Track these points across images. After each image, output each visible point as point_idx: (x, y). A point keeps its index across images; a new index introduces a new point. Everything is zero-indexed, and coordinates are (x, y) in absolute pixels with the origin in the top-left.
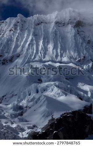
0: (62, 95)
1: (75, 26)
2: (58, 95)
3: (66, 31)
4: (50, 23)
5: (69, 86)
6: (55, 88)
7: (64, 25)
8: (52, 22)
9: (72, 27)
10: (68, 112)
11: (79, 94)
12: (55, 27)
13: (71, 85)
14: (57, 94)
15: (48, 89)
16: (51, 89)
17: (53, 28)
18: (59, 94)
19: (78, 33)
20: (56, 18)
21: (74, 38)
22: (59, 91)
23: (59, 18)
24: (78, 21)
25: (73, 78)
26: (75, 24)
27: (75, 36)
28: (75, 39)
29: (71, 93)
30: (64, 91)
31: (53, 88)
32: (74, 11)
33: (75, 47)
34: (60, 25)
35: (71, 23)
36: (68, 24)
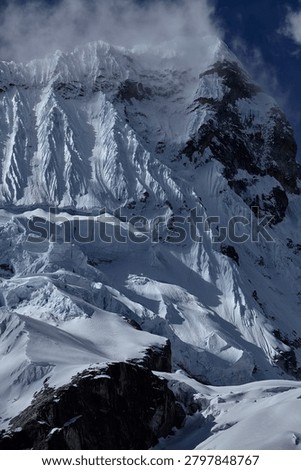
0: (77, 315)
1: (118, 96)
2: (64, 314)
3: (89, 112)
4: (38, 87)
5: (98, 286)
6: (56, 291)
7: (82, 93)
8: (45, 84)
9: (107, 99)
10: (94, 365)
11: (129, 311)
12: (53, 99)
13: (104, 283)
14: (62, 312)
15: (33, 294)
16: (42, 296)
17: (49, 103)
18: (68, 311)
19: (127, 121)
20: (56, 72)
21: (112, 134)
22: (68, 302)
23: (67, 73)
24: (127, 82)
25: (110, 261)
26: (116, 92)
27: (116, 128)
28: (117, 138)
29: (104, 309)
30: (82, 301)
31: (48, 292)
32: (112, 52)
33: (117, 162)
34: (69, 95)
35: (105, 88)
36: (96, 90)
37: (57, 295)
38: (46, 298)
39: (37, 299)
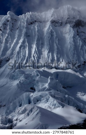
0: (58, 107)
1: (74, 25)
2: (54, 106)
3: (64, 31)
4: (45, 22)
5: (67, 96)
6: (51, 98)
7: (61, 24)
8: (48, 21)
9: (70, 26)
10: (65, 126)
11: (78, 106)
12: (51, 26)
13: (69, 95)
14: (53, 106)
15: (42, 99)
16: (45, 99)
17: (49, 28)
18: (55, 105)
19: (78, 35)
20: (52, 16)
21: (72, 39)
22: (55, 102)
23: (56, 16)
24: (78, 20)
25: (71, 87)
26: (74, 24)
27: (74, 37)
28: (74, 41)
29: (69, 105)
30: (60, 101)
31: (48, 98)
33: (74, 50)
34: (57, 25)
35: (70, 22)
36: (66, 23)
37: (51, 99)
38: (47, 100)
39: (44, 101)
